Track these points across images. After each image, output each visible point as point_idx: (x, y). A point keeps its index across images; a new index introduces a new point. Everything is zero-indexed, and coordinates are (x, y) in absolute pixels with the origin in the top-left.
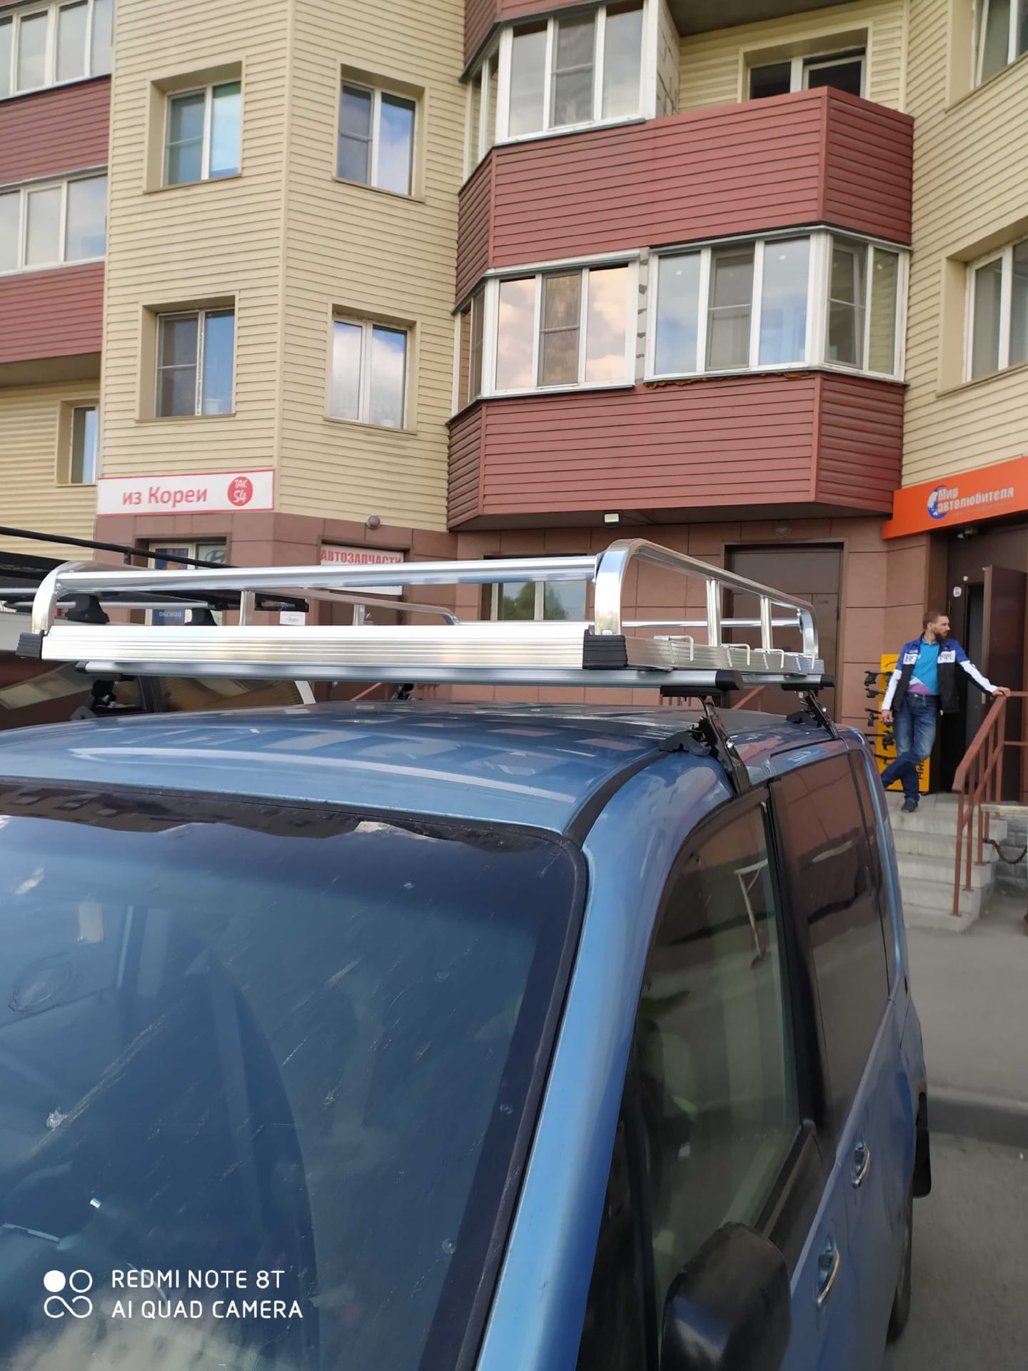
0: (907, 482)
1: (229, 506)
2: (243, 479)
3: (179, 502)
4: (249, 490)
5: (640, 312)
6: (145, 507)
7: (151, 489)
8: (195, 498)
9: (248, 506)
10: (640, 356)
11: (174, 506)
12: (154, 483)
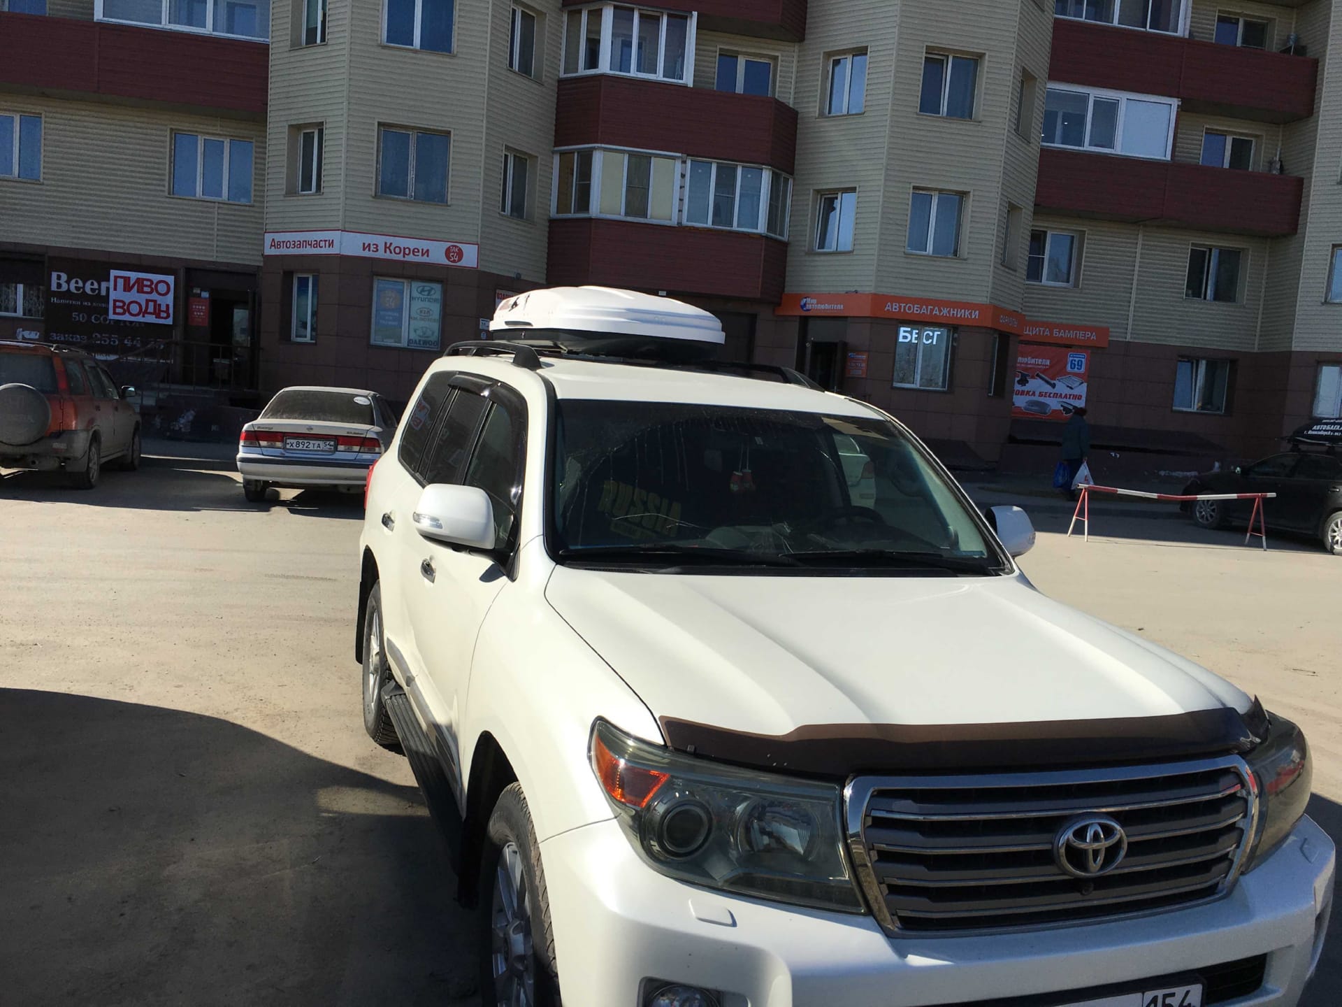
0: (787, 290)
1: (446, 262)
2: (456, 246)
3: (408, 255)
4: (460, 254)
5: (681, 187)
6: (381, 254)
7: (386, 243)
8: (420, 254)
9: (458, 264)
10: (680, 211)
11: (404, 257)
12: (389, 240)
